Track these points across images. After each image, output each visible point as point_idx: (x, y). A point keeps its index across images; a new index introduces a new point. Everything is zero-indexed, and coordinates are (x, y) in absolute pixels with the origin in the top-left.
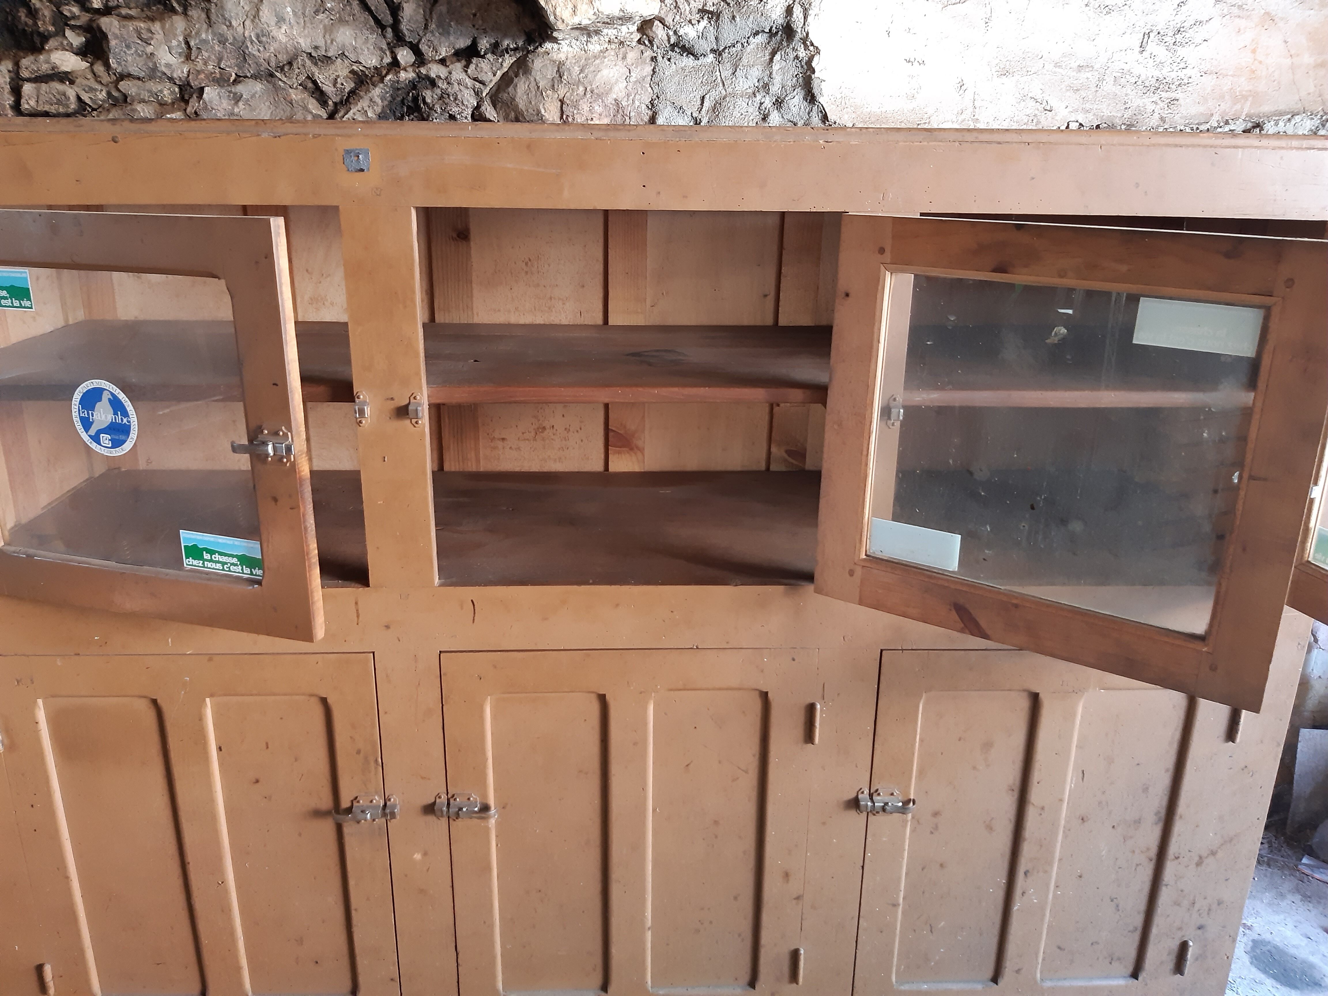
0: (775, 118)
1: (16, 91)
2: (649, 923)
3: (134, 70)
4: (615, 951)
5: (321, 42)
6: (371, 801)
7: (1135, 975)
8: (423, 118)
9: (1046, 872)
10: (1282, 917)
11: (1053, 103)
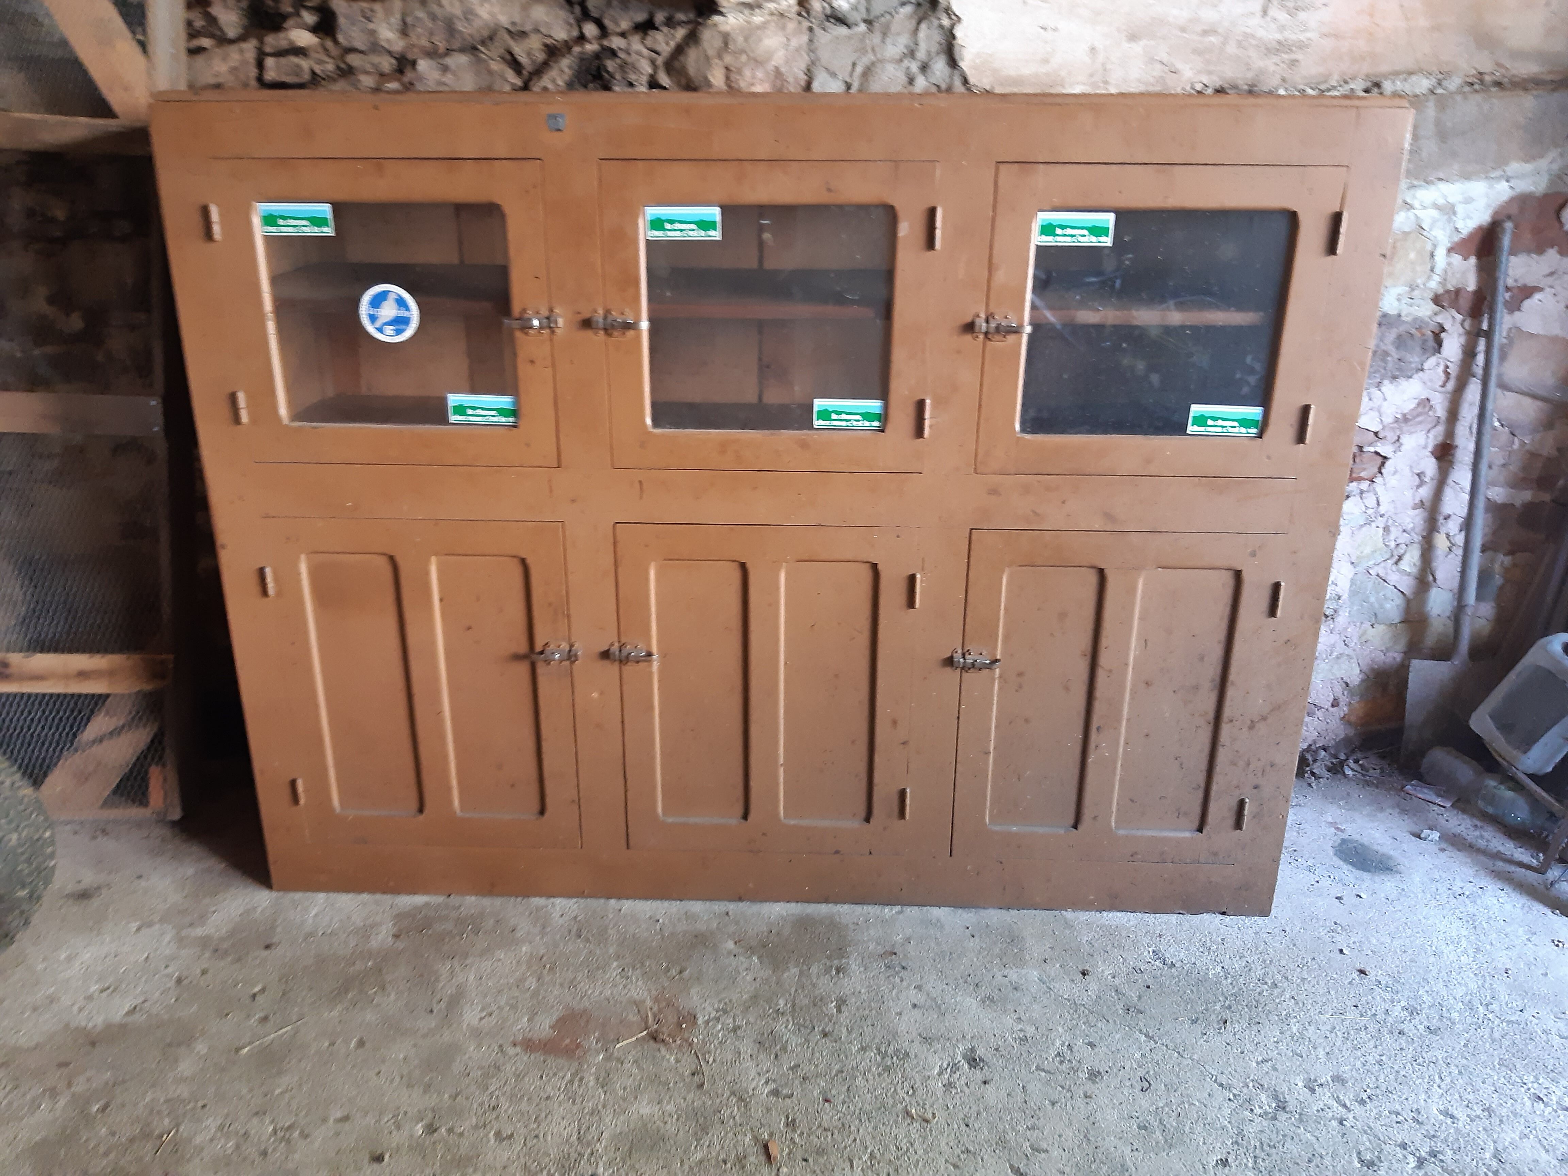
0: (921, 83)
1: (260, 65)
2: (781, 761)
3: (358, 44)
4: (753, 784)
5: (517, 19)
6: (559, 647)
7: (1200, 830)
8: (607, 88)
9: (1115, 728)
10: (1376, 824)
11: (1179, 66)
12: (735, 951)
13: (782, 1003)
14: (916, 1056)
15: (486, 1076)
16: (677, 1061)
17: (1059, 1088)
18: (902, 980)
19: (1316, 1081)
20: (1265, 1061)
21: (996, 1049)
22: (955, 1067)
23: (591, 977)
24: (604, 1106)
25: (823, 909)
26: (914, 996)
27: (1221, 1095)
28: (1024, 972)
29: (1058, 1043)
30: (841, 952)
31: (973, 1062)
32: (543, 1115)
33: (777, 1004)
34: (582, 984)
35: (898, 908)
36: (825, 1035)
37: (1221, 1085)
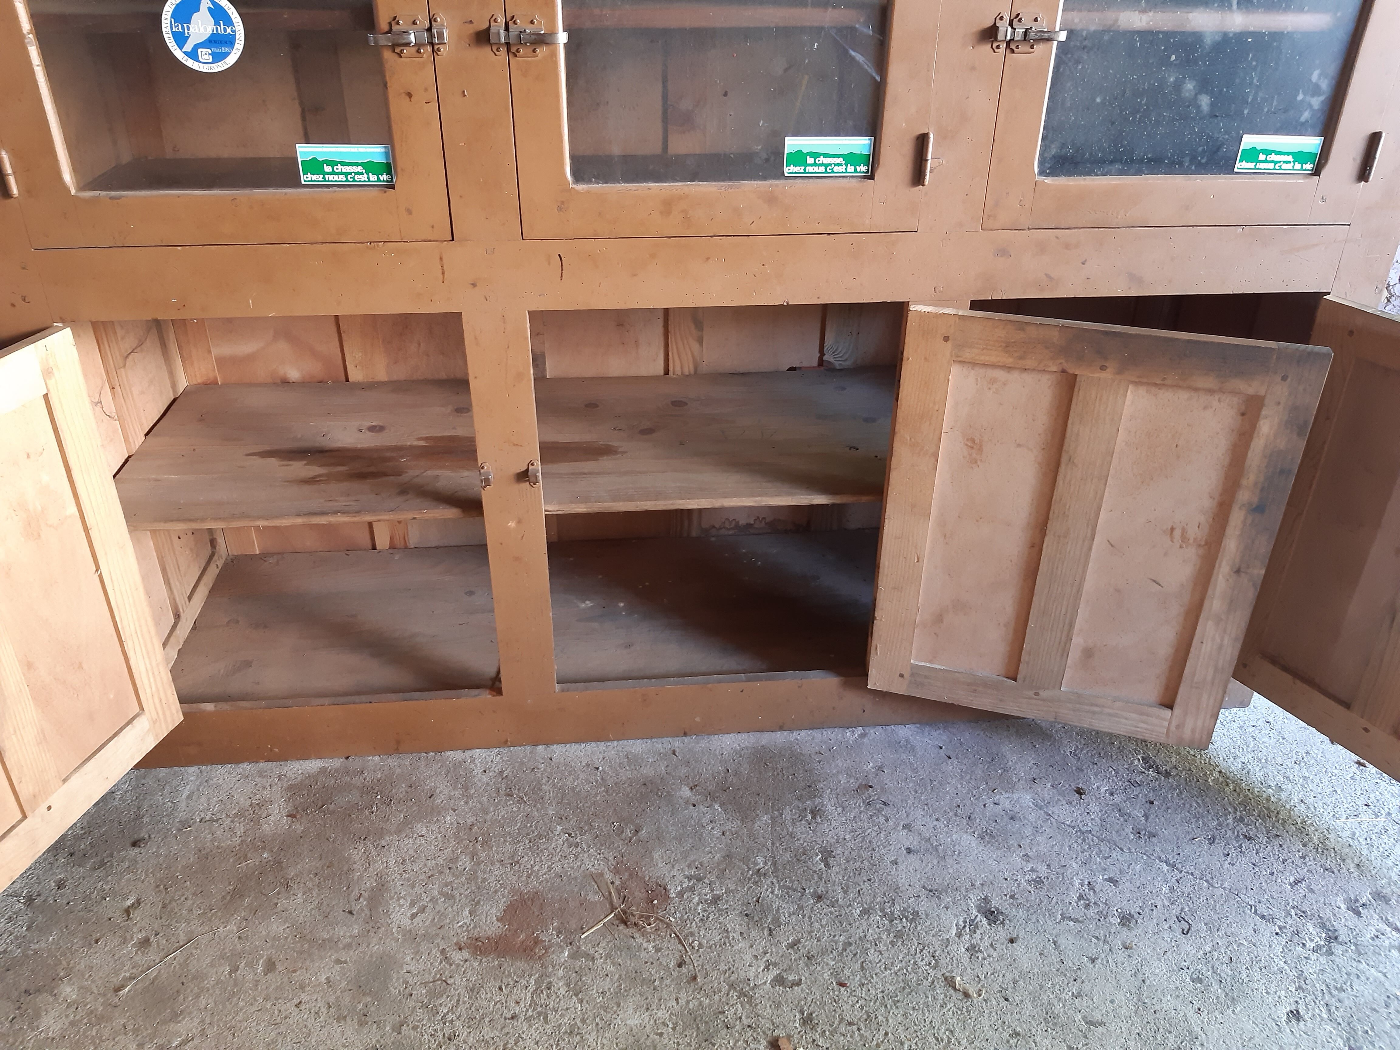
12: (694, 799)
13: (760, 860)
14: (927, 915)
15: (434, 994)
16: (658, 950)
17: (1093, 940)
18: (887, 820)
19: (1357, 901)
20: (1297, 882)
21: (1012, 897)
22: (973, 926)
23: (534, 847)
24: (583, 1021)
25: (780, 738)
26: (903, 838)
27: (1268, 930)
28: (1015, 796)
29: (1077, 882)
30: (812, 790)
31: (992, 915)
32: (512, 1042)
33: (756, 864)
34: (526, 858)
35: (860, 730)
36: (819, 898)
37: (1263, 917)
